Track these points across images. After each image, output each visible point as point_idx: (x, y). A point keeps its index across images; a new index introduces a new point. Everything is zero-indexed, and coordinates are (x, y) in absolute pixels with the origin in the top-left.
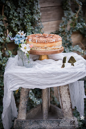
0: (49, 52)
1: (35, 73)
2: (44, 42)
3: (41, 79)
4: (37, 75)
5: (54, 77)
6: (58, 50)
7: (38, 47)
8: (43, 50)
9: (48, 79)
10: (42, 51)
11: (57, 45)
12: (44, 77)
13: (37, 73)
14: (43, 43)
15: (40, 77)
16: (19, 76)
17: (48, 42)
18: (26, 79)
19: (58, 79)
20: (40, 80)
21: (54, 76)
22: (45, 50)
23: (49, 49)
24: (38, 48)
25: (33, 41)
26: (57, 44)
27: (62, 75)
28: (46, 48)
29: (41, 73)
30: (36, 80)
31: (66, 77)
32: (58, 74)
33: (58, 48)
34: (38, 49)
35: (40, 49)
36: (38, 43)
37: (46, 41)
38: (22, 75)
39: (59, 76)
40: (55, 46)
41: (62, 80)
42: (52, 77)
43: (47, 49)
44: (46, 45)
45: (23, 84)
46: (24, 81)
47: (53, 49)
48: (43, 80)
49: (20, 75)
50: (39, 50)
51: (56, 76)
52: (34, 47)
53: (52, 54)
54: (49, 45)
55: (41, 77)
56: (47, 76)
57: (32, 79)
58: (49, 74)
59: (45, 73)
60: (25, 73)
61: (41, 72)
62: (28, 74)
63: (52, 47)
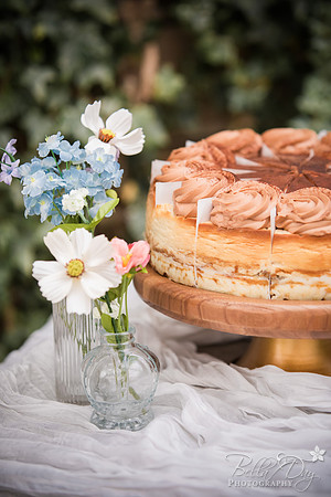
2: (257, 225)
8: (245, 293)
14: (247, 231)
23: (300, 294)
24: (208, 272)
28: (271, 278)
43: (282, 289)
50: (215, 287)
54: (299, 253)
63: (324, 278)
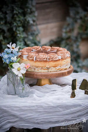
0: (52, 74)
1: (34, 106)
2: (45, 60)
3: (42, 114)
4: (36, 109)
5: (61, 111)
6: (66, 71)
7: (37, 67)
8: (44, 71)
9: (51, 114)
10: (43, 74)
11: (64, 65)
12: (46, 112)
13: (37, 106)
14: (43, 61)
15: (40, 112)
16: (10, 111)
17: (51, 60)
18: (20, 115)
19: (67, 114)
20: (40, 116)
21: (61, 109)
22: (47, 71)
23: (53, 71)
24: (37, 69)
25: (30, 59)
26: (64, 62)
27: (73, 108)
28: (48, 68)
29: (42, 106)
30: (35, 116)
31: (78, 112)
32: (67, 107)
33: (65, 68)
34: (36, 71)
35: (40, 71)
36: (36, 61)
37: (49, 58)
38: (15, 109)
39: (68, 109)
40: (61, 65)
41: (72, 115)
42: (57, 112)
43: (50, 70)
44: (48, 65)
45: (15, 122)
46: (17, 117)
47: (59, 70)
48: (45, 116)
49: (11, 109)
50: (38, 71)
51: (64, 111)
52: (31, 67)
53: (57, 77)
54: (53, 64)
55: (42, 112)
56: (51, 110)
57: (29, 115)
58: (53, 107)
59: (48, 107)
60: (18, 106)
61: (42, 104)
62: (23, 108)
63: (56, 68)
